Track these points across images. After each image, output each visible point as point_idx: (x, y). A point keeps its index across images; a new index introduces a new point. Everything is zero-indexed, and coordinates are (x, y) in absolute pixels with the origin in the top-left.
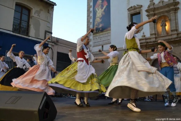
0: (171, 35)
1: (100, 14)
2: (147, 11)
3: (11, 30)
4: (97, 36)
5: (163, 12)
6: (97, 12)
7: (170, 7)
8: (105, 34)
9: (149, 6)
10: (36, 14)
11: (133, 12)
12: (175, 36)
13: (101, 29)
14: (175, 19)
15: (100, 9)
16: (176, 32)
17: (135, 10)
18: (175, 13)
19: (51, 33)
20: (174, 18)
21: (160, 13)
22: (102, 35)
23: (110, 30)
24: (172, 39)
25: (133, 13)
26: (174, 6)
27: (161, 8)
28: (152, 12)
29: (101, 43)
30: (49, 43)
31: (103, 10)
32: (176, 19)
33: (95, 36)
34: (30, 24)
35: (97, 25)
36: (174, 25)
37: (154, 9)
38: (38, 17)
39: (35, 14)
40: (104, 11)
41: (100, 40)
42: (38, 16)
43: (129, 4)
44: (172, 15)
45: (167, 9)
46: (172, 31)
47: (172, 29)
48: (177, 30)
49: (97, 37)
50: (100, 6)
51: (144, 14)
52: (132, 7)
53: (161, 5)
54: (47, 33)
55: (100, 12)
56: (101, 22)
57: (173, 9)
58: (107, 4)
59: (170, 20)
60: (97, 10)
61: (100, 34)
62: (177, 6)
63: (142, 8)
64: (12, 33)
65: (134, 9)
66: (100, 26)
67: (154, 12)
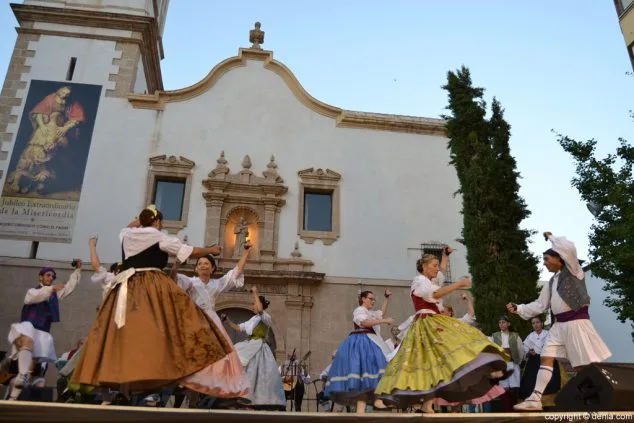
0: (260, 263)
1: (50, 139)
2: (206, 183)
4: (22, 204)
5: (248, 200)
6: (38, 126)
7: (265, 194)
8: (55, 207)
9: (213, 173)
11: (164, 171)
12: (268, 268)
13: (41, 186)
14: (274, 227)
15: (52, 123)
16: (270, 258)
17: (171, 170)
18: (276, 211)
20: (273, 221)
21: (240, 200)
22: (44, 206)
23: (78, 200)
24: (262, 272)
25: (163, 174)
26: (276, 195)
27: (245, 188)
28: (221, 192)
29: (30, 232)
31: (64, 129)
33: (10, 203)
35: (26, 169)
36: (269, 240)
37: (228, 186)
40: (67, 134)
41: (29, 222)
43: (157, 146)
44: (267, 215)
45: (259, 196)
46: (262, 253)
47: (264, 248)
48: (273, 254)
49: (20, 210)
50: (55, 114)
51: (196, 191)
52: (164, 157)
53: (245, 180)
55: (48, 133)
56: (47, 166)
57: (273, 201)
58: (81, 118)
59: (261, 225)
60: (41, 122)
61: (35, 201)
62: (283, 198)
63: (192, 171)
65: (172, 166)
66: (42, 176)
67: (226, 193)
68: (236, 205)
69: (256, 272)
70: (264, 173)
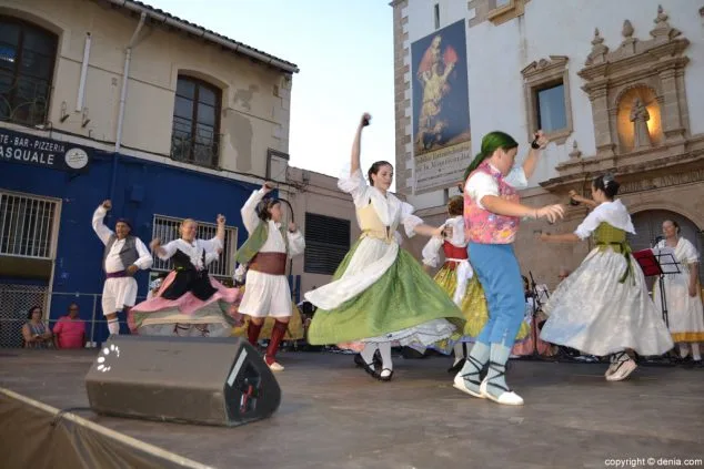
0: (666, 148)
1: (436, 91)
2: (583, 74)
3: (167, 151)
4: (429, 159)
5: (635, 75)
6: (425, 83)
7: (658, 59)
8: (454, 151)
9: (590, 59)
10: (240, 102)
11: (538, 79)
12: (679, 151)
13: (439, 138)
14: (678, 95)
15: (435, 76)
16: (680, 138)
17: (545, 74)
18: (676, 76)
19: (287, 157)
20: (674, 91)
21: (626, 78)
22: (445, 154)
23: (469, 139)
24: (668, 159)
25: (539, 83)
26: (673, 55)
27: (630, 62)
28: (602, 78)
29: (441, 181)
30: (281, 187)
31: (444, 77)
32: (680, 95)
33: (423, 160)
34: (222, 131)
35: (426, 126)
36: (675, 116)
37: (607, 68)
38: (243, 109)
39: (235, 100)
40: (448, 81)
41: (438, 173)
42: (244, 106)
43: (526, 57)
44: (666, 84)
45: (649, 66)
46: (667, 134)
47: (669, 128)
48: (684, 132)
49: (429, 164)
50: (435, 65)
51: (575, 84)
52: (534, 65)
53: (629, 52)
54: (273, 157)
55: (434, 86)
56: (440, 117)
57: (668, 64)
58: (455, 60)
59: (661, 100)
60: (426, 79)
61: (437, 152)
62: (683, 55)
63: (567, 67)
64: (169, 162)
65: (544, 70)
66: (438, 128)
67: (608, 78)
68: (624, 87)
69: (659, 161)
70: (651, 33)
